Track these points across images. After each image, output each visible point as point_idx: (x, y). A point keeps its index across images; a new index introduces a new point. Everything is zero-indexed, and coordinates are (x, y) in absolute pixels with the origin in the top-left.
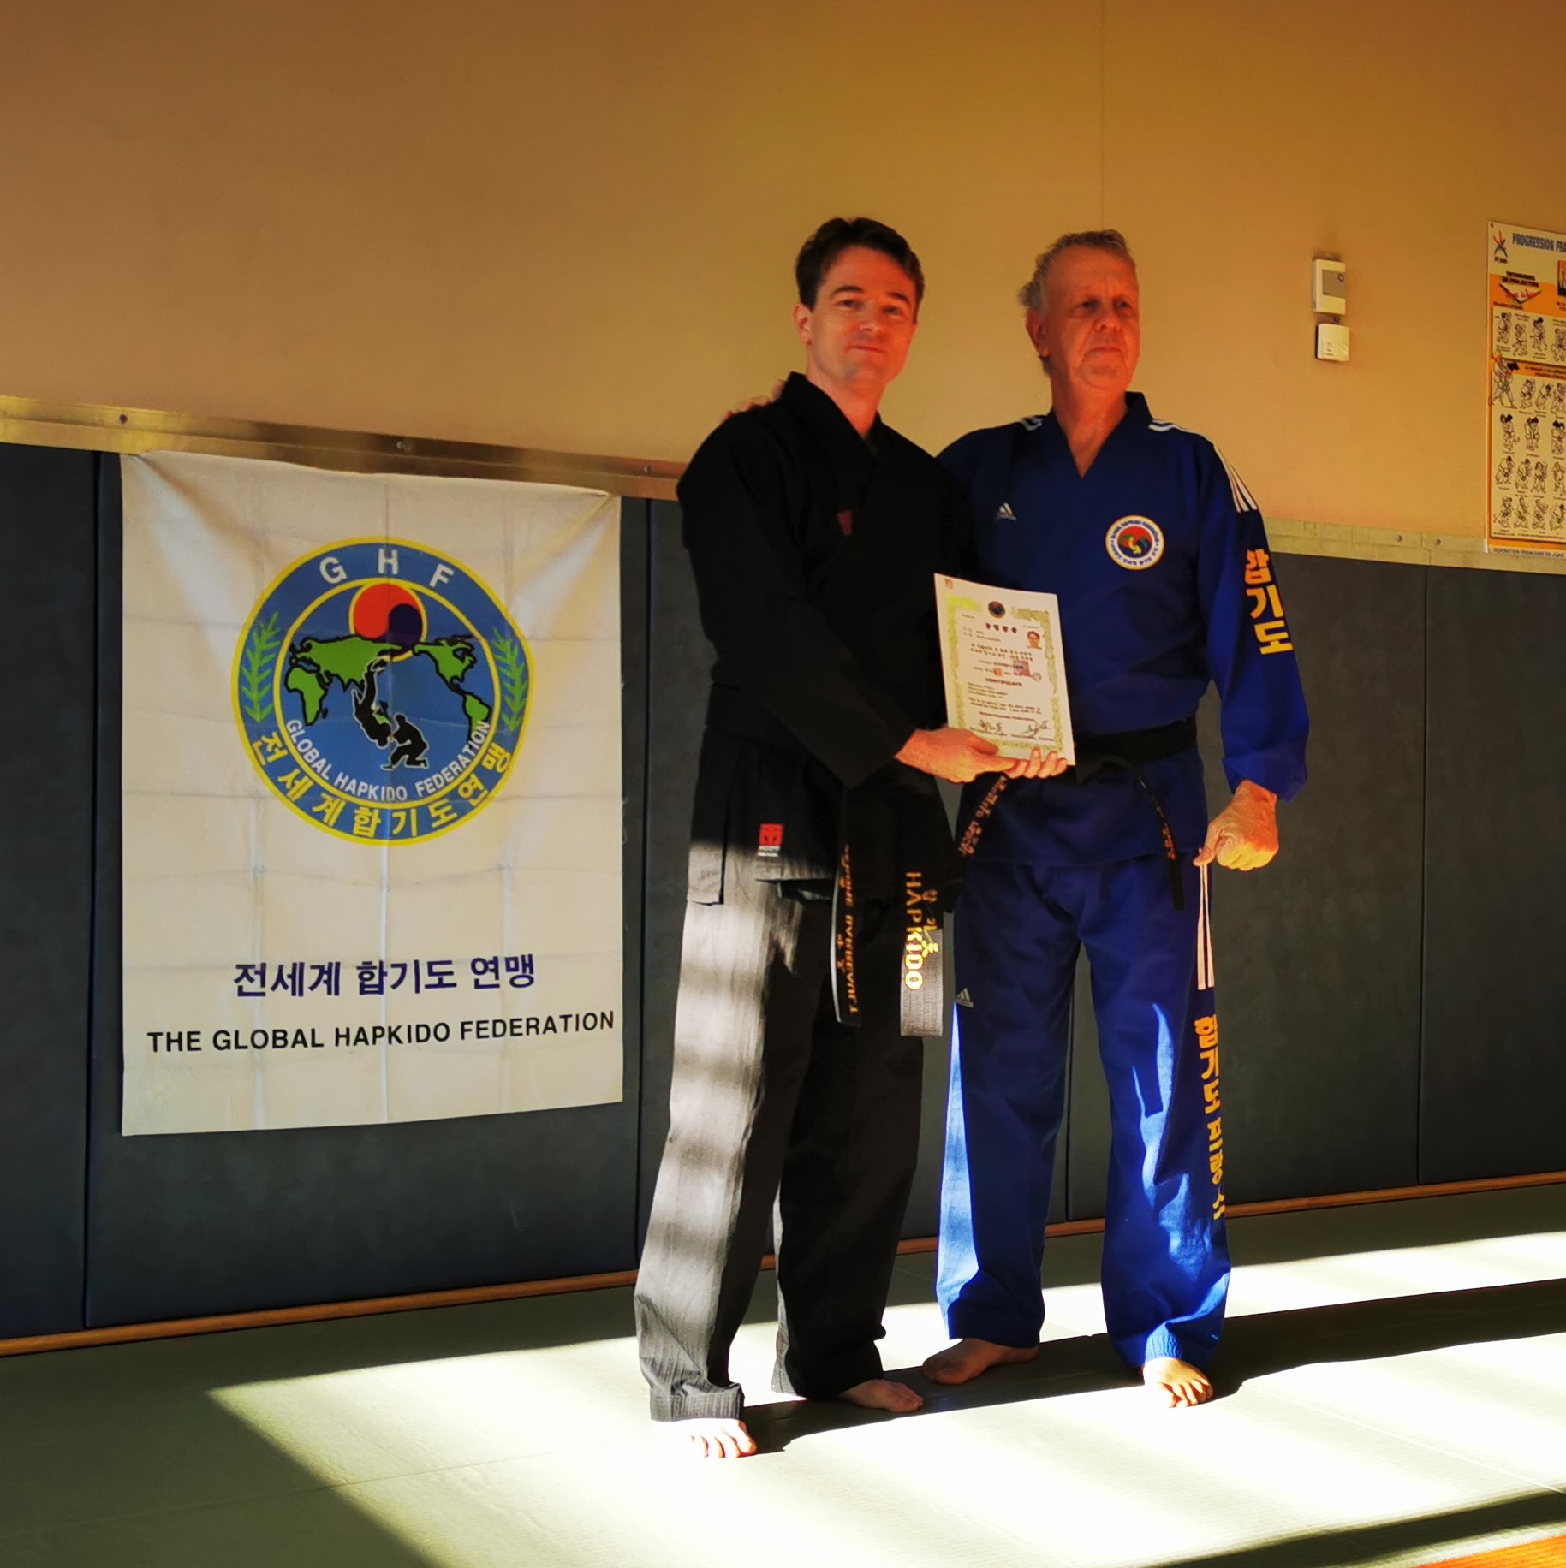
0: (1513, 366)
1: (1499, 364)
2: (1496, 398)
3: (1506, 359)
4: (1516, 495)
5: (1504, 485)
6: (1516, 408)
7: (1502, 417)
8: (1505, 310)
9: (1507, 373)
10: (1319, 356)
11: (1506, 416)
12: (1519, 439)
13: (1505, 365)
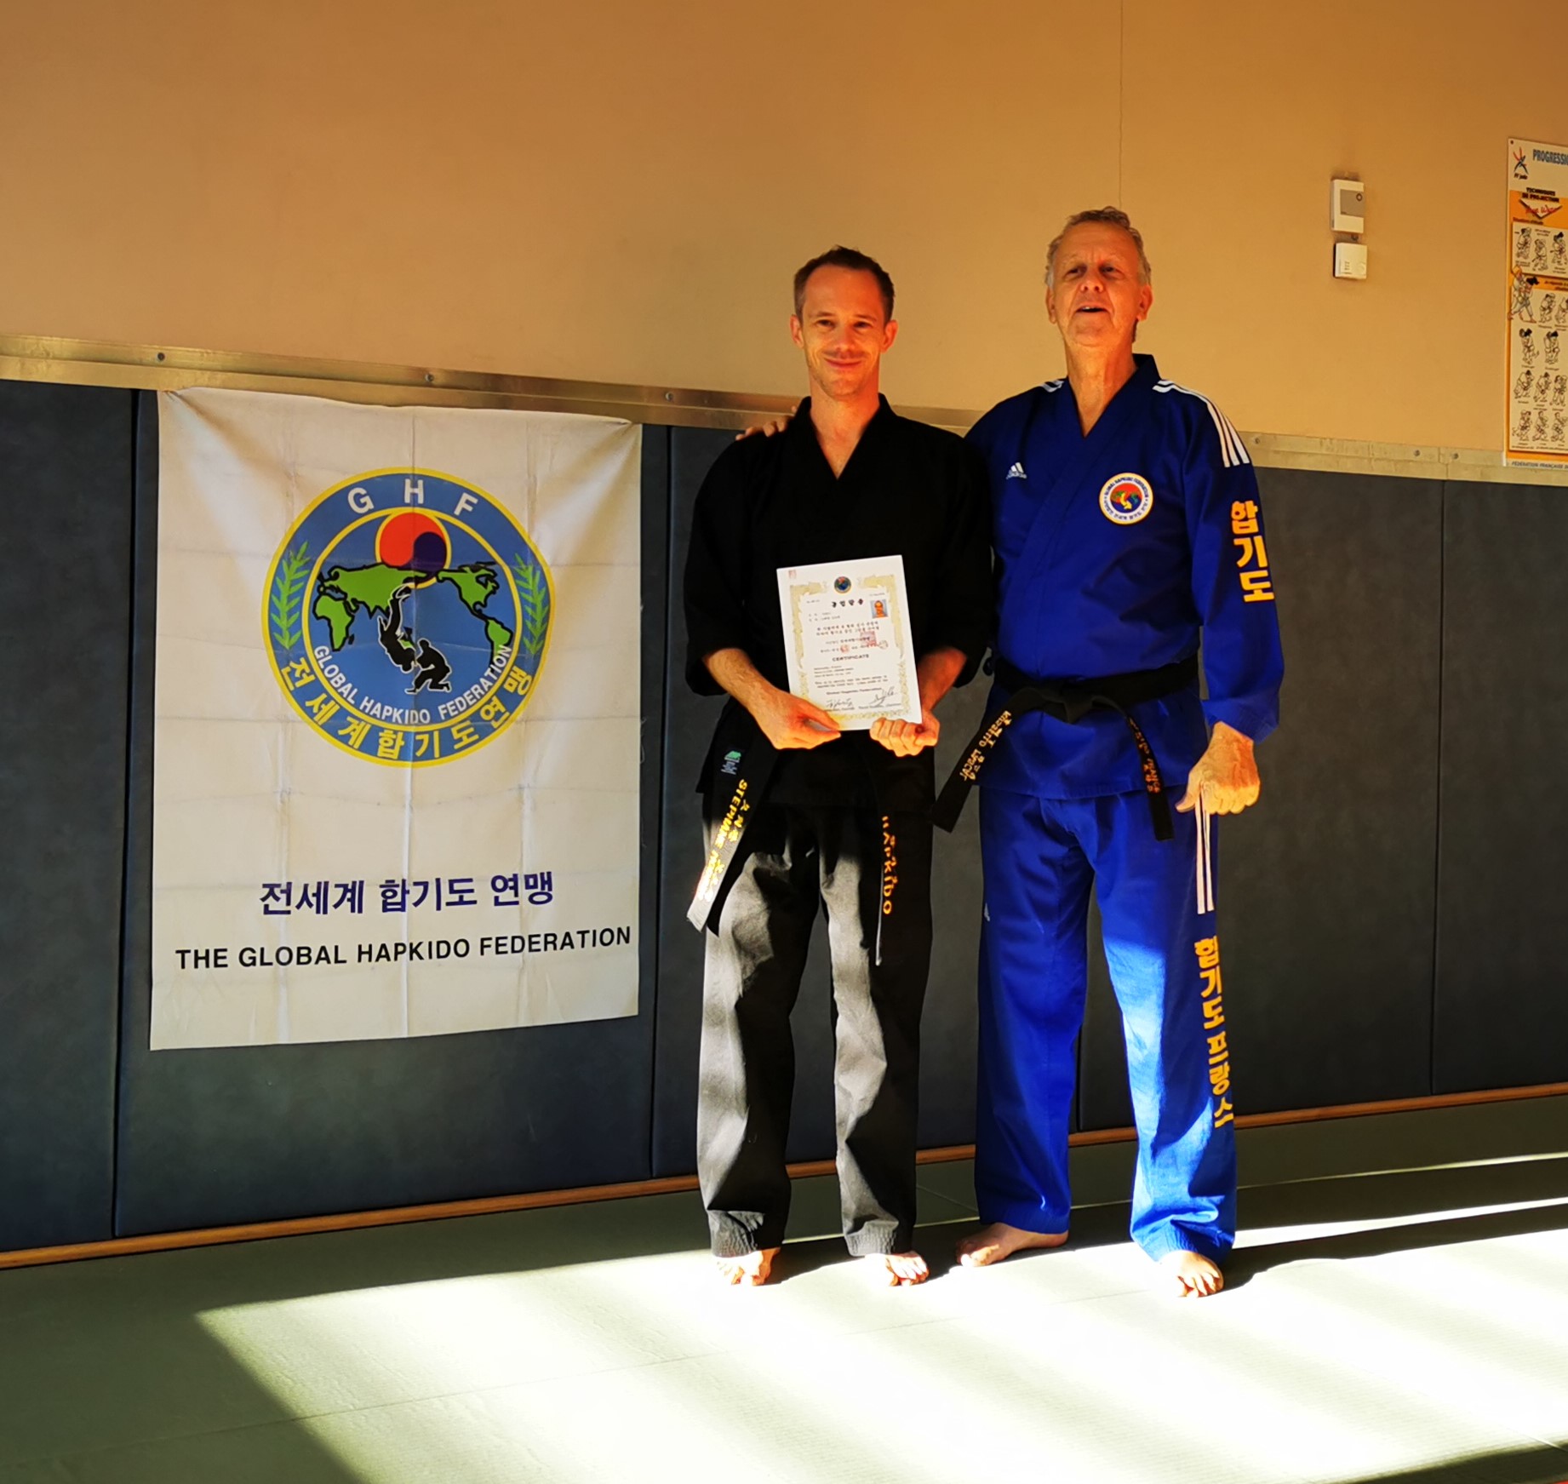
0: (1533, 281)
1: (1518, 279)
2: (1515, 312)
3: (1526, 274)
4: (1536, 409)
5: (1522, 399)
6: (1535, 322)
7: (1522, 331)
8: (1524, 226)
9: (1526, 288)
10: (1337, 275)
11: (1525, 330)
12: (1538, 353)
13: (1525, 279)
